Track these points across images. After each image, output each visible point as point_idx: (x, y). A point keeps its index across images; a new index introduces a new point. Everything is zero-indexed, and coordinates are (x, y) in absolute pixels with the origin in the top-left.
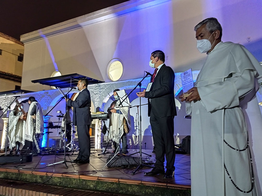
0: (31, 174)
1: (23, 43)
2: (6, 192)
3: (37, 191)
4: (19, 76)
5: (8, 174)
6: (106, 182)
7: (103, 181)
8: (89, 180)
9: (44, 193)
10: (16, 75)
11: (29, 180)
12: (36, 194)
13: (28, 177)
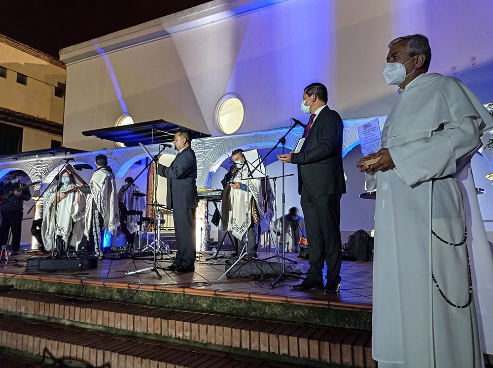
0: (101, 287)
1: (64, 64)
2: (64, 314)
3: (117, 312)
4: (57, 123)
5: (62, 287)
6: (228, 300)
7: (223, 297)
8: (200, 296)
9: (129, 315)
10: (53, 122)
11: (99, 296)
12: (115, 316)
13: (97, 291)
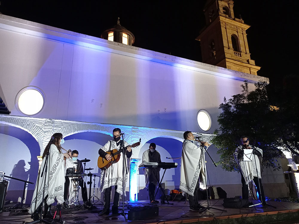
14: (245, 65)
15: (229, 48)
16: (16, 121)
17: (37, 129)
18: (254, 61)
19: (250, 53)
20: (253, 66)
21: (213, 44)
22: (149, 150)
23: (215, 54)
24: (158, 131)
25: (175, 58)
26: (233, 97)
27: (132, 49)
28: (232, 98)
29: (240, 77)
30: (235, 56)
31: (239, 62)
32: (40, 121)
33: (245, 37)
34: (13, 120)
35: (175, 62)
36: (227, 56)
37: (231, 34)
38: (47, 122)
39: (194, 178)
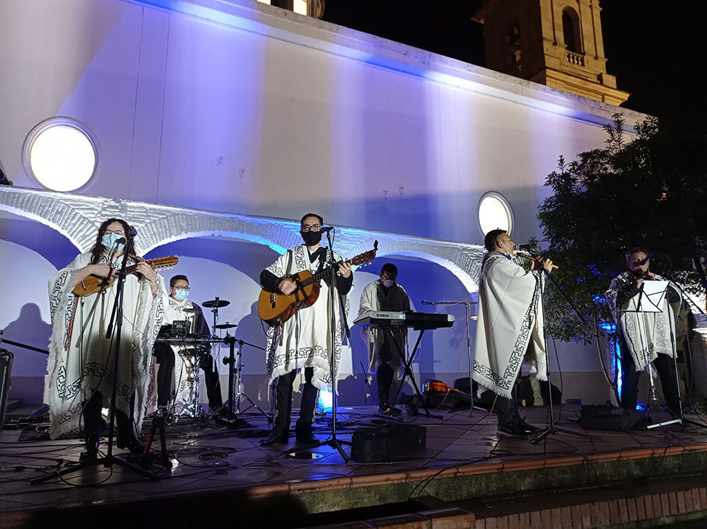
11: (611, 477)
13: (607, 469)
14: (591, 86)
15: (555, 44)
16: (28, 202)
17: (82, 223)
18: (615, 78)
19: (606, 57)
20: (610, 90)
21: (516, 32)
22: (380, 280)
23: (518, 58)
24: (389, 240)
25: (430, 56)
26: (581, 158)
27: (320, 27)
28: (579, 160)
29: (589, 111)
30: (568, 64)
31: (578, 79)
32: (89, 203)
33: (597, 15)
34: (18, 198)
35: (428, 67)
36: (549, 62)
37: (563, 6)
38: (107, 208)
39: (514, 352)
